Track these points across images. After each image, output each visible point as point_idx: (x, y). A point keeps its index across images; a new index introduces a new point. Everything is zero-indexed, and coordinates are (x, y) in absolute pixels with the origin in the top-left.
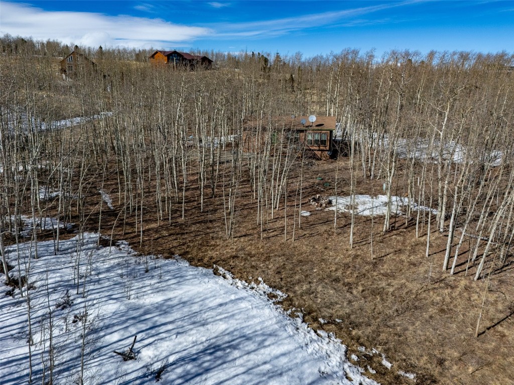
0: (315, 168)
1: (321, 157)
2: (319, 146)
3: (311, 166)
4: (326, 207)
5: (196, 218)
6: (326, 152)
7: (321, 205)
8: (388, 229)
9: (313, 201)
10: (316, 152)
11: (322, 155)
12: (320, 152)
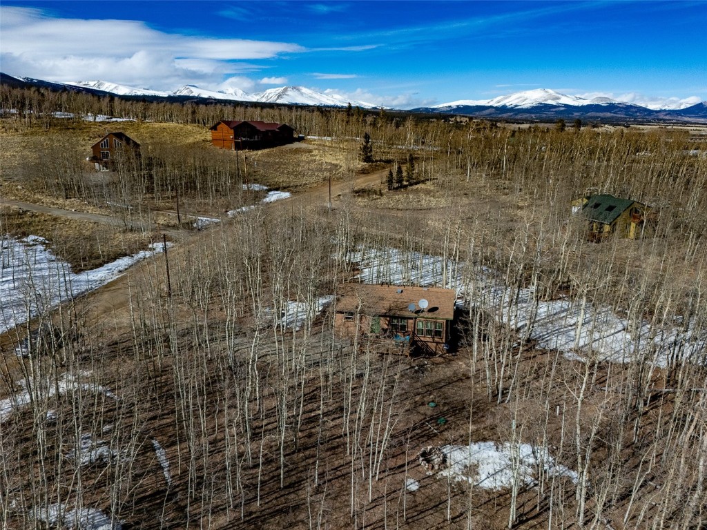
0: (428, 378)
1: (436, 350)
2: (433, 338)
3: (423, 373)
4: (440, 470)
5: (274, 502)
6: (443, 345)
7: (433, 467)
8: (514, 519)
9: (423, 460)
10: (429, 344)
11: (438, 348)
12: (434, 344)
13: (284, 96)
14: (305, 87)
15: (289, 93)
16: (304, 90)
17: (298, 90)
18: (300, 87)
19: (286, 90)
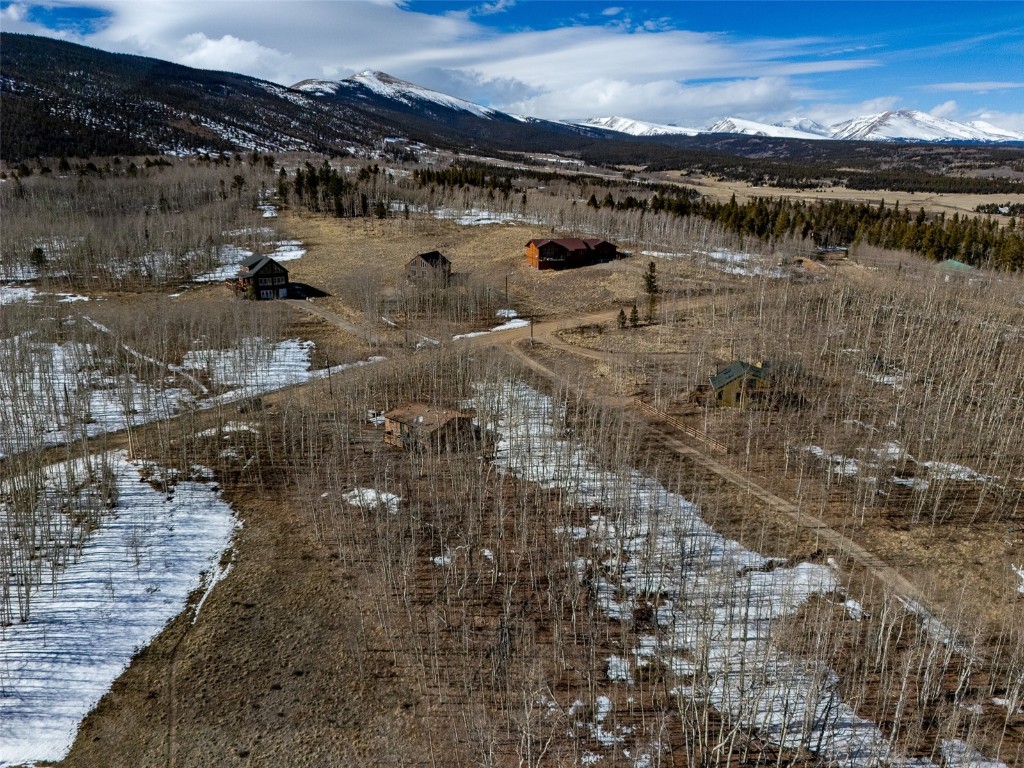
13: (881, 127)
14: (922, 111)
15: (892, 121)
16: (919, 116)
17: (909, 116)
18: (914, 112)
19: (886, 117)
